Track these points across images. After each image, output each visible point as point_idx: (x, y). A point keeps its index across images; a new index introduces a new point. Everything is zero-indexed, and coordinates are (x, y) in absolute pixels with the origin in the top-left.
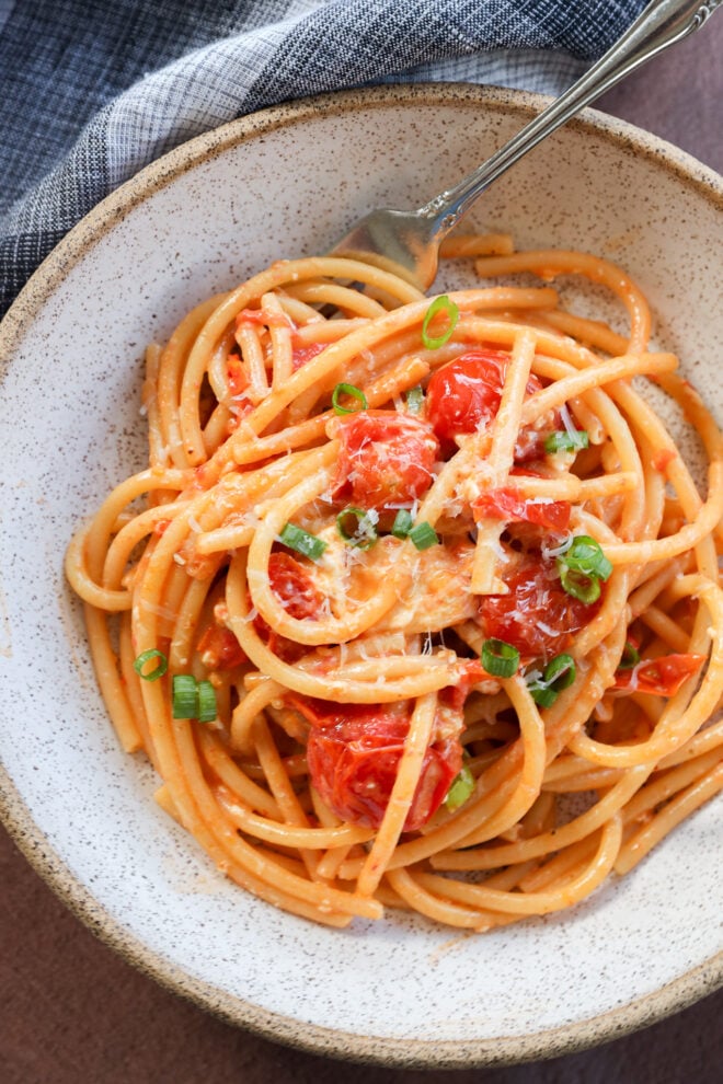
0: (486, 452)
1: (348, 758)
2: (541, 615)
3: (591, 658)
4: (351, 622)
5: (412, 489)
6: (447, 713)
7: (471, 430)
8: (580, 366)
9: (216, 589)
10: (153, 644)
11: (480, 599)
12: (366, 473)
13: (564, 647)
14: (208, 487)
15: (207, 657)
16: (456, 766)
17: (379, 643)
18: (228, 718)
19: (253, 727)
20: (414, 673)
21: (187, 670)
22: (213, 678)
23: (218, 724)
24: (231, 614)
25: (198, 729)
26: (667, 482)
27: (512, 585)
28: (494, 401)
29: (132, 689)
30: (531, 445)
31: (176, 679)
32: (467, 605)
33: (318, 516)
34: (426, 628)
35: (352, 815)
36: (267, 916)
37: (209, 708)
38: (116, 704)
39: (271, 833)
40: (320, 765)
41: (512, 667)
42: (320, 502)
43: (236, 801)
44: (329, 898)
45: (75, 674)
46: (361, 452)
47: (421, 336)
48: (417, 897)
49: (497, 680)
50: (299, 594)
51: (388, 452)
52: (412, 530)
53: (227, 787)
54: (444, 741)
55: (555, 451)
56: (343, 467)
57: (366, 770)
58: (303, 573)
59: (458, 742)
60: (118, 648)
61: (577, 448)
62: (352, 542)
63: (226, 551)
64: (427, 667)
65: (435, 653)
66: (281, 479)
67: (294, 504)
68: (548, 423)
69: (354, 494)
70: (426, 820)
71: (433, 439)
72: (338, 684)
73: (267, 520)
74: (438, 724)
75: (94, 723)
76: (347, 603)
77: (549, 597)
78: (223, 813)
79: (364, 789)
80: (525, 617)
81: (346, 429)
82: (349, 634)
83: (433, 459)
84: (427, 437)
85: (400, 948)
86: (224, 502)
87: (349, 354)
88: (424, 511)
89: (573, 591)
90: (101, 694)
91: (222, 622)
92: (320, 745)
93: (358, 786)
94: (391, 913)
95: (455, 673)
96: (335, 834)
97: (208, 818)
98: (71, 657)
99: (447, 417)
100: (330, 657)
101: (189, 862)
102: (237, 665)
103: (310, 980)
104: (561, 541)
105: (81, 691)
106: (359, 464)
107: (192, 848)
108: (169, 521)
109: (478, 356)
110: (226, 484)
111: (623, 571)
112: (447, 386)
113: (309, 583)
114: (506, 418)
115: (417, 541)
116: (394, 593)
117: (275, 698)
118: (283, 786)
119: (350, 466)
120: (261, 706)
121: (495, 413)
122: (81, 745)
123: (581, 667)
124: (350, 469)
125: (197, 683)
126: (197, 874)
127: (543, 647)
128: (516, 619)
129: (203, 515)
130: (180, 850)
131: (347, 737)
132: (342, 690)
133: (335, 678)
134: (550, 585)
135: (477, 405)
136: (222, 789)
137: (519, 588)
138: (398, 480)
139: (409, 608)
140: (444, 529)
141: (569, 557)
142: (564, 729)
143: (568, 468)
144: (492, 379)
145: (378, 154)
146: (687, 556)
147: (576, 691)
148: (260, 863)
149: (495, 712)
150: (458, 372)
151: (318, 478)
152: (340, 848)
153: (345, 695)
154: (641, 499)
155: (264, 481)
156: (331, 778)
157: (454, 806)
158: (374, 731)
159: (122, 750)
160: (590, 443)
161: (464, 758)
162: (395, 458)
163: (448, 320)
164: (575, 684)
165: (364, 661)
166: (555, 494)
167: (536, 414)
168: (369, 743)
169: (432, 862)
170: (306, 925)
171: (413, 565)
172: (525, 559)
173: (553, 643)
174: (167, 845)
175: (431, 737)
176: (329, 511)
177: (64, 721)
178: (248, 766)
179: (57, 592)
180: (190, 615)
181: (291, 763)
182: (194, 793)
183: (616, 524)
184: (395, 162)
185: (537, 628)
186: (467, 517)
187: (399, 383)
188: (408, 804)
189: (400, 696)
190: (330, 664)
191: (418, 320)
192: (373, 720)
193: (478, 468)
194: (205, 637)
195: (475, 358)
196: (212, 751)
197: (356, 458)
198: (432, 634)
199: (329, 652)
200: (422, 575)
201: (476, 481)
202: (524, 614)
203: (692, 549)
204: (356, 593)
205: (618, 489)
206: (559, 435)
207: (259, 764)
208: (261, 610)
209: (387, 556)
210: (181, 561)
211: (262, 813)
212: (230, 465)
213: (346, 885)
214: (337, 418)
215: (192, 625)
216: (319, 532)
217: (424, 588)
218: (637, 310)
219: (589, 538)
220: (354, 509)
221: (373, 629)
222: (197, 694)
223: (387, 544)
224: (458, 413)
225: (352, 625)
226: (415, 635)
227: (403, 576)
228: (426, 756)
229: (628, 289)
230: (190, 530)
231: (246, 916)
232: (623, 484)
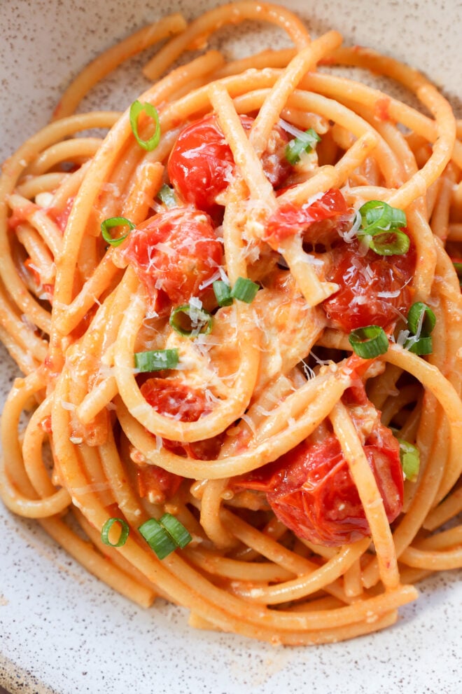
0: (246, 194)
1: (310, 499)
2: (377, 287)
3: (436, 293)
4: (237, 394)
5: (211, 262)
6: (359, 411)
7: (222, 186)
8: (270, 84)
9: (121, 443)
10: (106, 516)
11: (321, 307)
12: (168, 274)
13: (410, 298)
14: (60, 371)
15: (152, 497)
16: (394, 446)
17: (270, 396)
18: (200, 531)
19: (224, 525)
20: (313, 399)
21: (145, 517)
22: (169, 509)
23: (197, 540)
24: (146, 453)
25: (184, 554)
26: (396, 123)
27: (338, 280)
28: (225, 152)
29: (117, 559)
30: (276, 167)
31: (140, 530)
32: (316, 320)
33: (156, 333)
34: (297, 359)
35: (344, 538)
36: (334, 654)
37: (180, 534)
38: (114, 578)
39: (293, 592)
40: (293, 518)
41: (383, 341)
42: (149, 322)
43: (251, 586)
44: (368, 610)
45: (68, 579)
46: (152, 262)
47: (138, 144)
48: (434, 561)
49: (378, 360)
50: (183, 402)
51: (172, 246)
52: (233, 291)
53: (237, 580)
54: (372, 434)
55: (298, 159)
56: (147, 283)
57: (329, 499)
58: (174, 384)
59: (382, 427)
60: (87, 536)
61: (313, 145)
62: (194, 333)
63: (105, 408)
64: (319, 388)
65: (317, 373)
66: (107, 327)
67: (129, 337)
68: (277, 141)
69: (171, 297)
70: (401, 502)
71: (201, 214)
72: (261, 449)
73: (118, 363)
74: (358, 424)
75: (109, 604)
76: (224, 382)
77: (373, 269)
78: (247, 602)
79: (339, 513)
80: (365, 297)
81: (129, 253)
82: (242, 405)
83: (210, 229)
84: (194, 215)
85: (447, 606)
86: (77, 373)
87: (93, 197)
88: (231, 271)
89: (388, 252)
90: (98, 579)
91: (144, 463)
92: (282, 503)
93: (332, 514)
94: (424, 584)
95: (343, 376)
96: (340, 559)
97: (239, 614)
98: (56, 569)
99: (199, 189)
100: (241, 432)
101: (250, 656)
102: (178, 489)
103: (401, 682)
104: (351, 220)
105: (82, 587)
106: (157, 271)
107: (244, 644)
108: (49, 417)
109: (190, 129)
110: (70, 358)
111: (413, 210)
112: (182, 166)
113: (185, 388)
114: (243, 158)
115: (242, 297)
116: (254, 349)
117: (224, 492)
118: (277, 551)
119: (152, 278)
120: (217, 505)
121: (232, 161)
122: (109, 629)
123: (433, 304)
124: (154, 280)
125: (159, 522)
126: (261, 661)
127: (395, 310)
128: (359, 304)
129: (70, 394)
130: (237, 651)
131: (296, 483)
132: (267, 451)
133: (257, 445)
134: (367, 260)
135: (215, 164)
136: (235, 585)
137: (345, 278)
138: (195, 261)
139: (274, 353)
140: (257, 275)
141: (366, 226)
142: (453, 361)
143: (316, 164)
144: (212, 138)
145: (11, 40)
146: (450, 169)
147: (443, 325)
148: (301, 620)
149: (393, 384)
150: (183, 150)
151: (134, 304)
152: (353, 566)
153: (272, 453)
154: (388, 150)
155: (96, 336)
156: (307, 523)
157: (414, 475)
158: (314, 465)
159: (142, 609)
160: (319, 135)
161: (395, 435)
162: (180, 247)
163: (151, 118)
164: (437, 321)
165: (269, 416)
166: (321, 187)
167: (263, 139)
168: (317, 476)
169: (426, 527)
170: (368, 640)
171: (252, 318)
172: (334, 254)
173: (400, 302)
174: (224, 656)
175: (360, 437)
176: (161, 324)
177: (84, 620)
178: (241, 554)
179: (12, 528)
180: (117, 475)
181: (270, 529)
182: (215, 602)
183: (381, 181)
184: (29, 39)
185: (380, 299)
186: (267, 253)
187: (146, 192)
188: (380, 501)
189: (314, 424)
190: (244, 438)
191: (128, 135)
192: (308, 456)
193: (249, 208)
194: (140, 484)
195: (189, 133)
196: (207, 562)
197: (152, 269)
198: (304, 360)
199: (238, 430)
200: (265, 320)
201: (254, 219)
202: (363, 295)
203: (451, 162)
204: (226, 370)
205: (364, 153)
206: (292, 144)
207: (247, 547)
208: (162, 434)
209: (227, 326)
210: (78, 440)
211: (276, 581)
212: (65, 341)
213: (377, 589)
214: (117, 250)
215: (124, 481)
216: (164, 344)
217: (274, 330)
218: (282, 19)
219: (369, 202)
220: (178, 308)
221: (258, 388)
222: (165, 529)
223: (222, 317)
224: (204, 180)
225: (239, 396)
226: (293, 369)
227: (251, 331)
228: (367, 455)
229: (266, 9)
230: (69, 412)
231: (319, 666)
232: (366, 146)
